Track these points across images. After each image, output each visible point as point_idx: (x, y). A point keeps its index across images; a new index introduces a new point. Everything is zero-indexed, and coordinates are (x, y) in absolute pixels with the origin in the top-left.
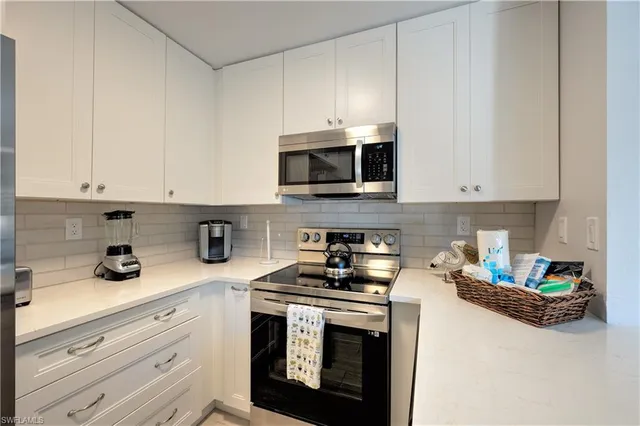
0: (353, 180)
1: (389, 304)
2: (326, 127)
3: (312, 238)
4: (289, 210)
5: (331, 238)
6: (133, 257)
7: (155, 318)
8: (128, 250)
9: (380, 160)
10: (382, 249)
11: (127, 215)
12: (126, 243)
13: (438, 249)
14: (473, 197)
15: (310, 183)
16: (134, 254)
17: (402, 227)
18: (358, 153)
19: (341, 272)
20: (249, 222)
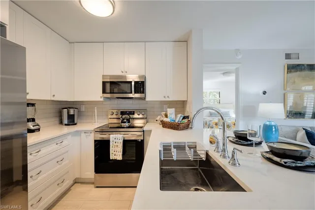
0: (131, 93)
1: (143, 131)
2: (121, 74)
3: (115, 113)
4: (104, 103)
5: (123, 113)
6: (35, 123)
7: (57, 144)
8: (33, 120)
9: (140, 87)
10: (141, 116)
11: (33, 105)
12: (33, 117)
13: (158, 115)
14: (167, 99)
15: (110, 93)
16: (36, 122)
17: (147, 109)
18: (133, 83)
19: (127, 124)
20: (85, 108)
